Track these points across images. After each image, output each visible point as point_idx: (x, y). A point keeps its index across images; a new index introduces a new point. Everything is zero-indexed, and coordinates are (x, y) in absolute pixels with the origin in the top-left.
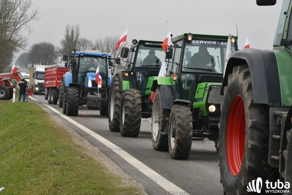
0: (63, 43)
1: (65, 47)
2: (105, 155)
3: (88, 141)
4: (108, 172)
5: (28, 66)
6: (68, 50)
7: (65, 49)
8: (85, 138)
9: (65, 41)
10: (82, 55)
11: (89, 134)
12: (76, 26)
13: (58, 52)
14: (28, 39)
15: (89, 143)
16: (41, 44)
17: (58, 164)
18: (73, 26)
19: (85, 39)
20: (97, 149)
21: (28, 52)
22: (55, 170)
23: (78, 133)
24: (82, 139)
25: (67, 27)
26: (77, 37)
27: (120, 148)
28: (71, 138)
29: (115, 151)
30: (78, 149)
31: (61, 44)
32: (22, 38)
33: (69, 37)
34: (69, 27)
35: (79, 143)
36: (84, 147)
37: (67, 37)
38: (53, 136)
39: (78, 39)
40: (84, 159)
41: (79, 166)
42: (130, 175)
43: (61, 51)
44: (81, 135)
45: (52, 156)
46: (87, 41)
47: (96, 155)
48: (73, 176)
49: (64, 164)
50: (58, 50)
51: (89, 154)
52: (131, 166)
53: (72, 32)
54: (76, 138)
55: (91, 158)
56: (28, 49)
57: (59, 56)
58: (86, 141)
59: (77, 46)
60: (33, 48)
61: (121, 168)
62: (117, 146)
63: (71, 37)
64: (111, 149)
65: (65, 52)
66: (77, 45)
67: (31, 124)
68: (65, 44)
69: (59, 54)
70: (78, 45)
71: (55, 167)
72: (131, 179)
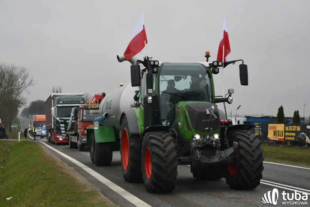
2: (77, 172)
3: (67, 163)
4: (78, 182)
5: (29, 116)
14: (27, 99)
15: (67, 165)
16: (37, 101)
17: (46, 180)
18: (57, 88)
20: (72, 168)
21: (28, 107)
22: (44, 183)
23: (60, 159)
25: (53, 89)
27: (87, 167)
28: (56, 162)
29: (83, 169)
30: (60, 169)
32: (23, 99)
35: (61, 165)
36: (64, 168)
40: (63, 175)
41: (60, 180)
42: (92, 183)
45: (43, 174)
47: (72, 172)
48: (55, 186)
49: (50, 179)
51: (67, 172)
52: (93, 177)
53: (57, 92)
54: (59, 162)
55: (68, 174)
56: (28, 105)
58: (65, 164)
60: (31, 104)
61: (87, 179)
67: (30, 155)
71: (44, 181)
72: (93, 186)
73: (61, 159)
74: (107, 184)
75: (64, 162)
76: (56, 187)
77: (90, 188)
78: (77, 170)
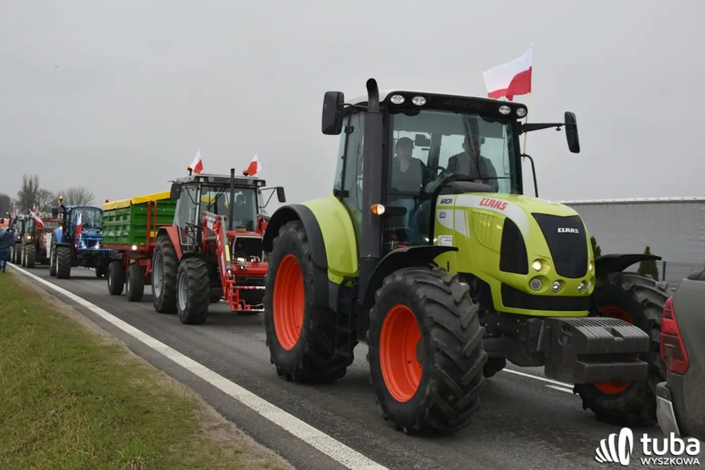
0: (21, 194)
2: (80, 314)
4: (87, 331)
6: (26, 201)
7: (23, 200)
8: (57, 297)
9: (22, 192)
12: (34, 176)
13: (14, 204)
15: (61, 301)
17: (32, 324)
18: (31, 176)
19: (45, 190)
20: (70, 307)
22: (29, 330)
25: (24, 178)
26: (36, 188)
28: (41, 296)
30: (51, 308)
31: (18, 196)
33: (27, 189)
34: (27, 178)
35: (51, 302)
36: (57, 306)
37: (25, 188)
39: (37, 190)
40: (58, 318)
41: (55, 325)
42: (110, 333)
43: (17, 204)
44: (51, 294)
45: (24, 315)
46: (47, 192)
49: (38, 323)
50: (15, 202)
51: (63, 313)
53: (31, 183)
54: (45, 296)
55: (67, 317)
62: (92, 303)
63: (29, 188)
64: (86, 307)
65: (23, 204)
68: (23, 196)
70: (37, 196)
71: (29, 327)
72: (112, 337)
73: (49, 292)
74: (135, 336)
75: (54, 297)
76: (52, 337)
77: (108, 340)
78: (78, 310)
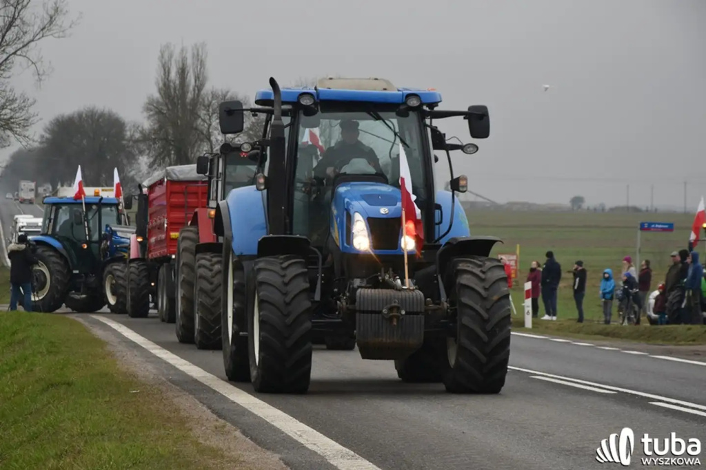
0: (153, 108)
1: (159, 121)
3: (244, 433)
6: (171, 131)
7: (161, 128)
8: (234, 423)
9: (158, 102)
10: (306, 102)
11: (246, 410)
12: (193, 50)
13: (137, 141)
14: (35, 101)
15: (248, 439)
16: (80, 116)
18: (182, 50)
19: (228, 92)
20: (274, 459)
21: (36, 145)
23: (209, 408)
24: (224, 426)
25: (162, 56)
26: (199, 88)
27: (352, 453)
28: (187, 425)
31: (145, 114)
32: (14, 101)
33: (172, 90)
34: (171, 56)
35: (215, 442)
36: (234, 454)
37: (166, 88)
38: (128, 423)
39: (203, 92)
43: (145, 138)
44: (220, 416)
50: (137, 135)
53: (183, 72)
54: (202, 425)
56: (36, 134)
57: (141, 153)
58: (238, 434)
59: (200, 117)
60: (52, 131)
63: (178, 87)
65: (161, 139)
66: (202, 115)
67: (52, 385)
68: (159, 112)
69: (142, 146)
70: (202, 113)
73: (214, 411)
75: (229, 424)
